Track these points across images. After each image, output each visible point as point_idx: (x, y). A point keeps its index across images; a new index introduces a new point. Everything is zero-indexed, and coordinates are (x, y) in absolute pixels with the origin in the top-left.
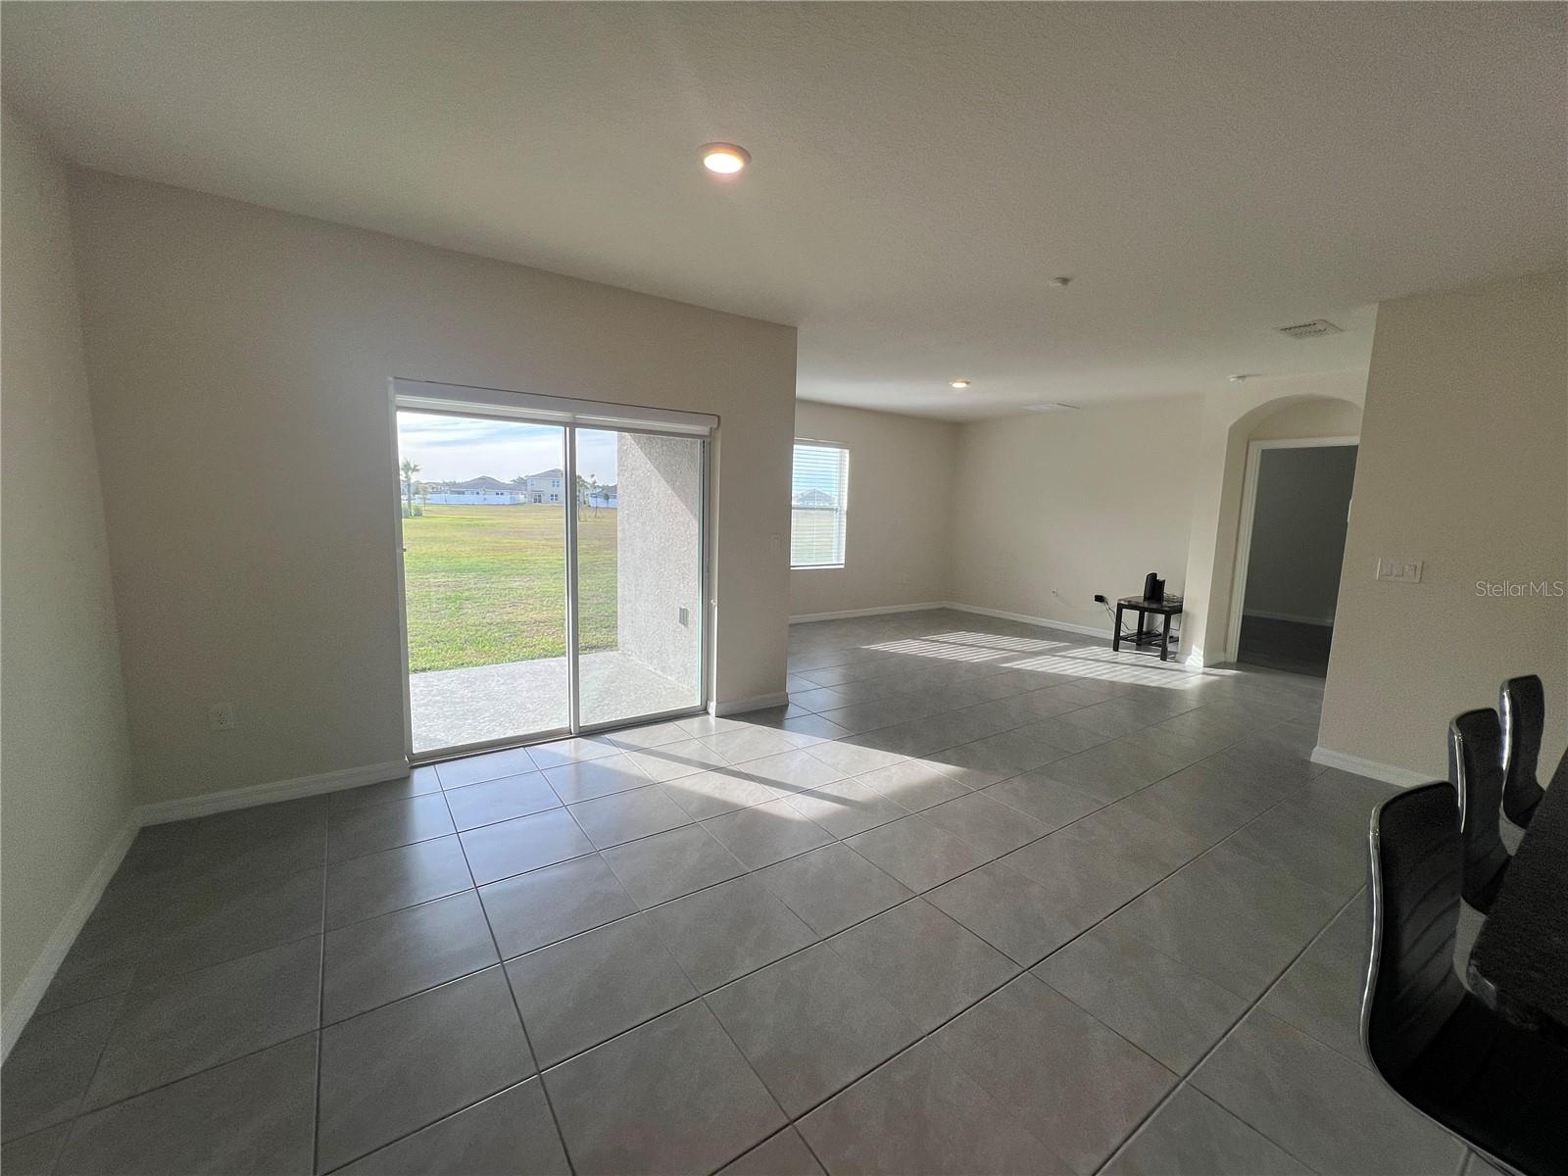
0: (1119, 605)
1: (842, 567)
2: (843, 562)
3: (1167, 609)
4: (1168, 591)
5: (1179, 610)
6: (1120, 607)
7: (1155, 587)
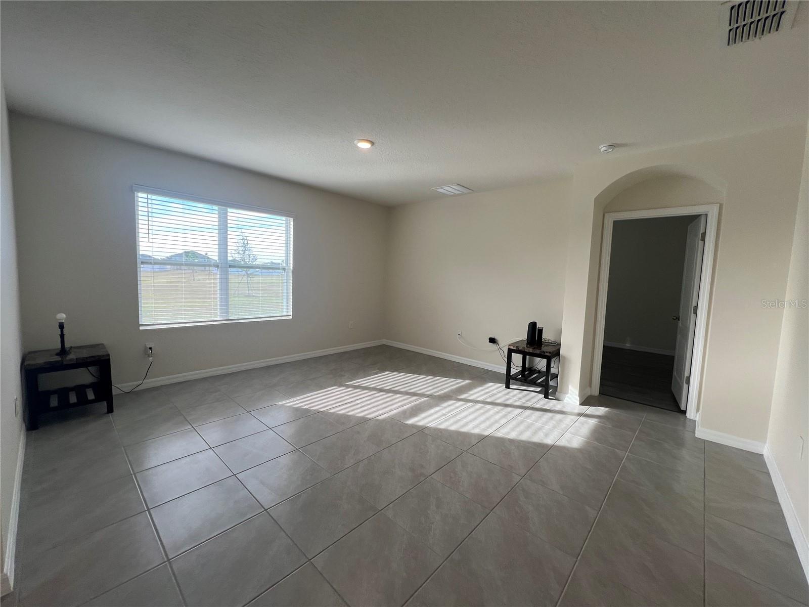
0: (509, 350)
1: (291, 317)
2: (291, 313)
3: (548, 354)
4: (546, 336)
5: (557, 353)
6: (510, 351)
7: (534, 332)
